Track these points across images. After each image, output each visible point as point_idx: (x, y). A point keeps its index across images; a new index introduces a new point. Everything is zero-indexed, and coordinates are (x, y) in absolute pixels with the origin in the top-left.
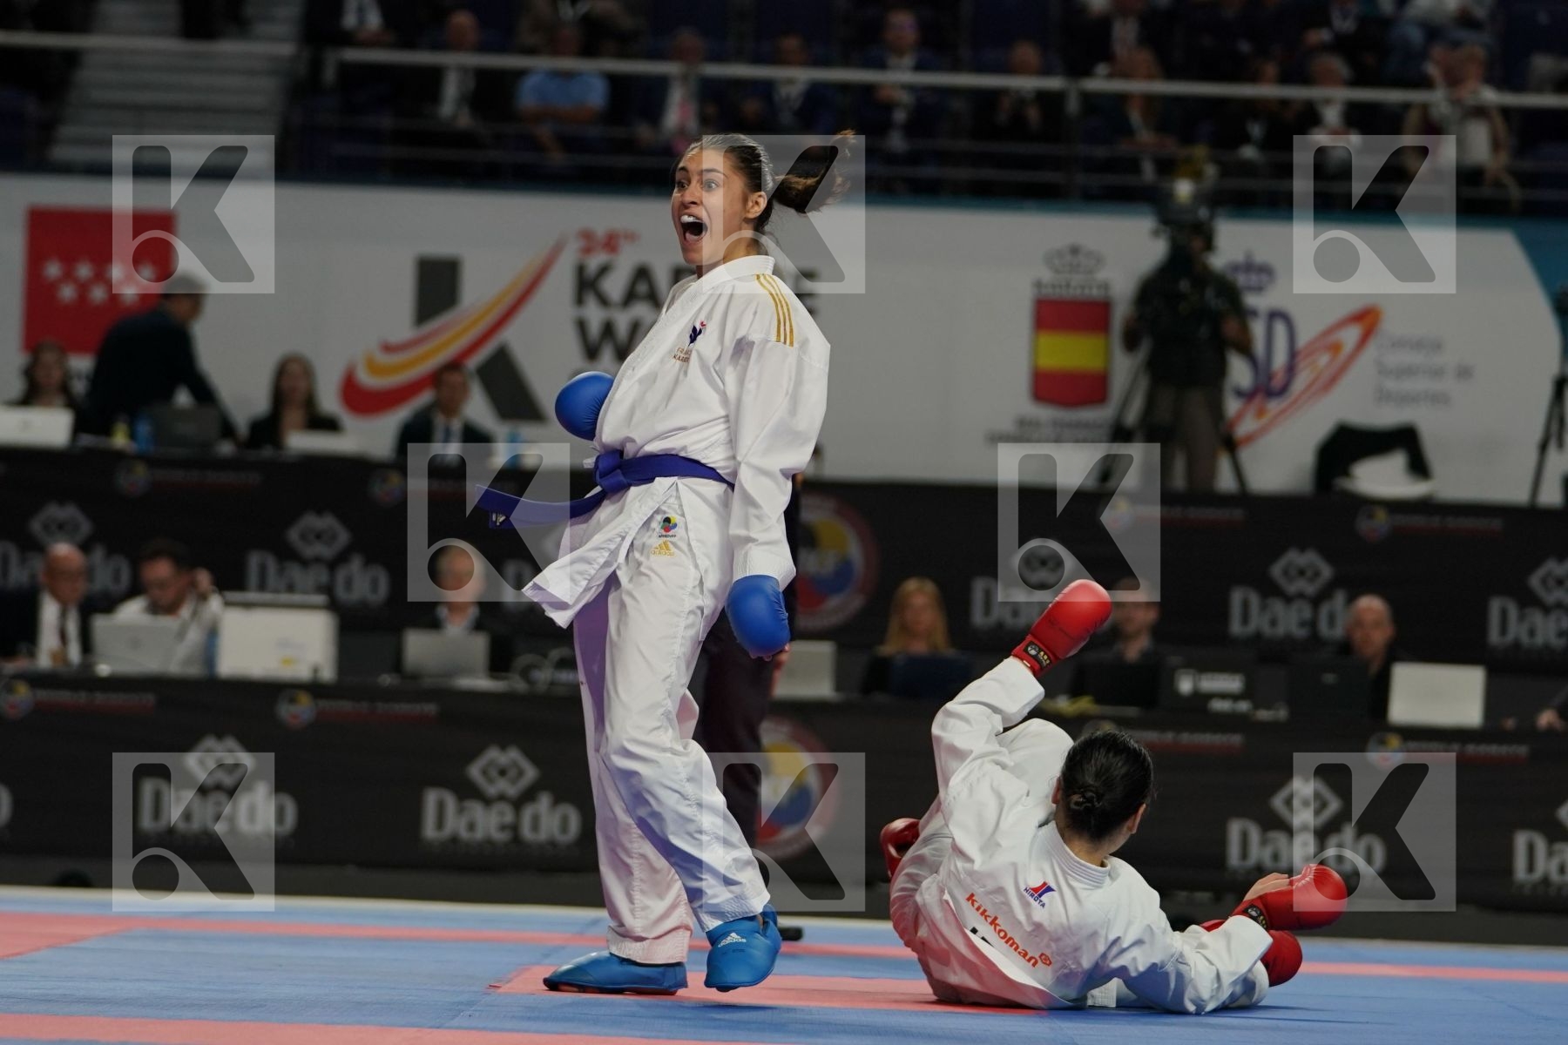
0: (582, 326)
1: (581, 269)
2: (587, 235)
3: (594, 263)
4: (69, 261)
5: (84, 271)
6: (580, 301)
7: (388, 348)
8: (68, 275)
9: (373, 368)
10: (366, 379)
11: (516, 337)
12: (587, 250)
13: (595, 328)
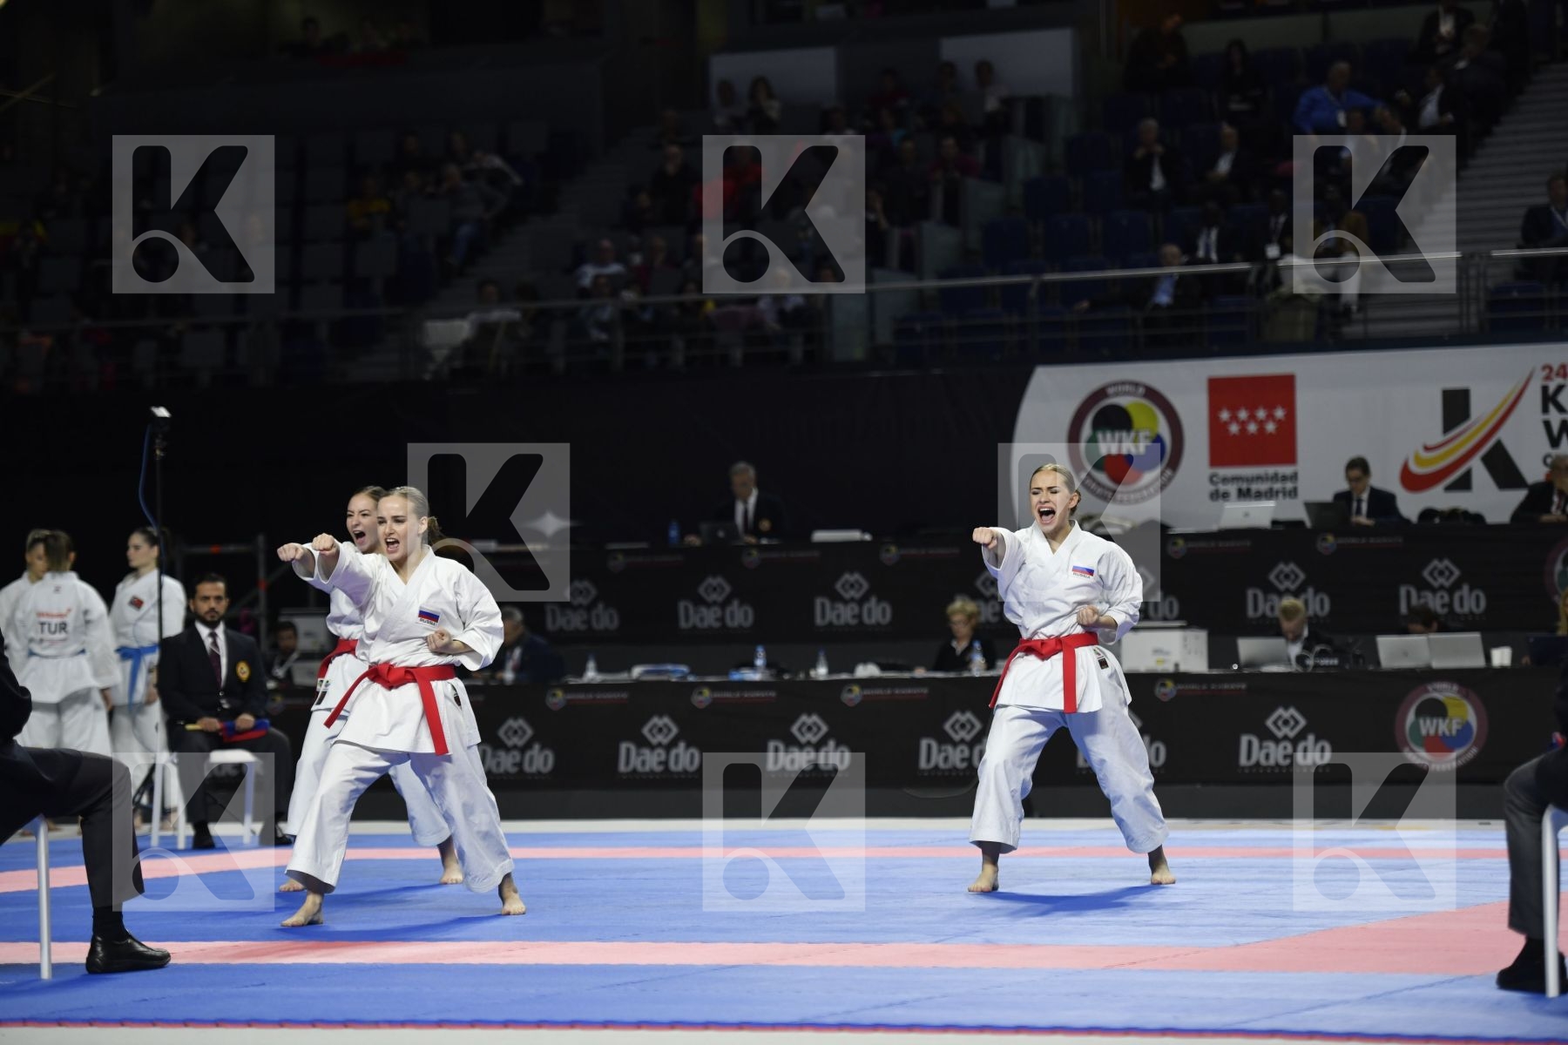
0: (1547, 425)
1: (1545, 389)
2: (1548, 367)
3: (1552, 386)
4: (1234, 410)
5: (1243, 415)
6: (1545, 410)
7: (1427, 449)
8: (1234, 418)
9: (1419, 460)
10: (1415, 469)
11: (1505, 435)
12: (1548, 378)
13: (1555, 427)
